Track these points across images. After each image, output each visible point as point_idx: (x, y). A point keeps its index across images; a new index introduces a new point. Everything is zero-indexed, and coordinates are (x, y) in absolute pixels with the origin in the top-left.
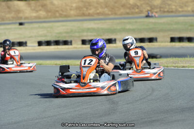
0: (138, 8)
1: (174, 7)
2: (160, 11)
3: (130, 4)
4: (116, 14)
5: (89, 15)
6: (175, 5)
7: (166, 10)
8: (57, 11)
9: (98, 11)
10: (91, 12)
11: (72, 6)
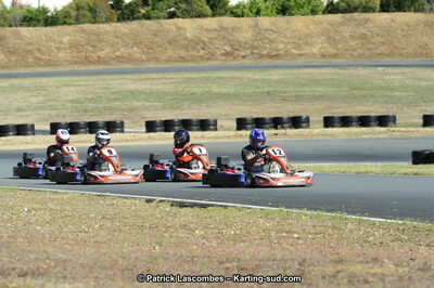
0: (203, 49)
1: (281, 46)
2: (252, 53)
3: (186, 38)
4: (157, 60)
5: (99, 61)
6: (283, 43)
7: (265, 52)
8: (30, 52)
9: (118, 54)
10: (102, 54)
11: (61, 42)
